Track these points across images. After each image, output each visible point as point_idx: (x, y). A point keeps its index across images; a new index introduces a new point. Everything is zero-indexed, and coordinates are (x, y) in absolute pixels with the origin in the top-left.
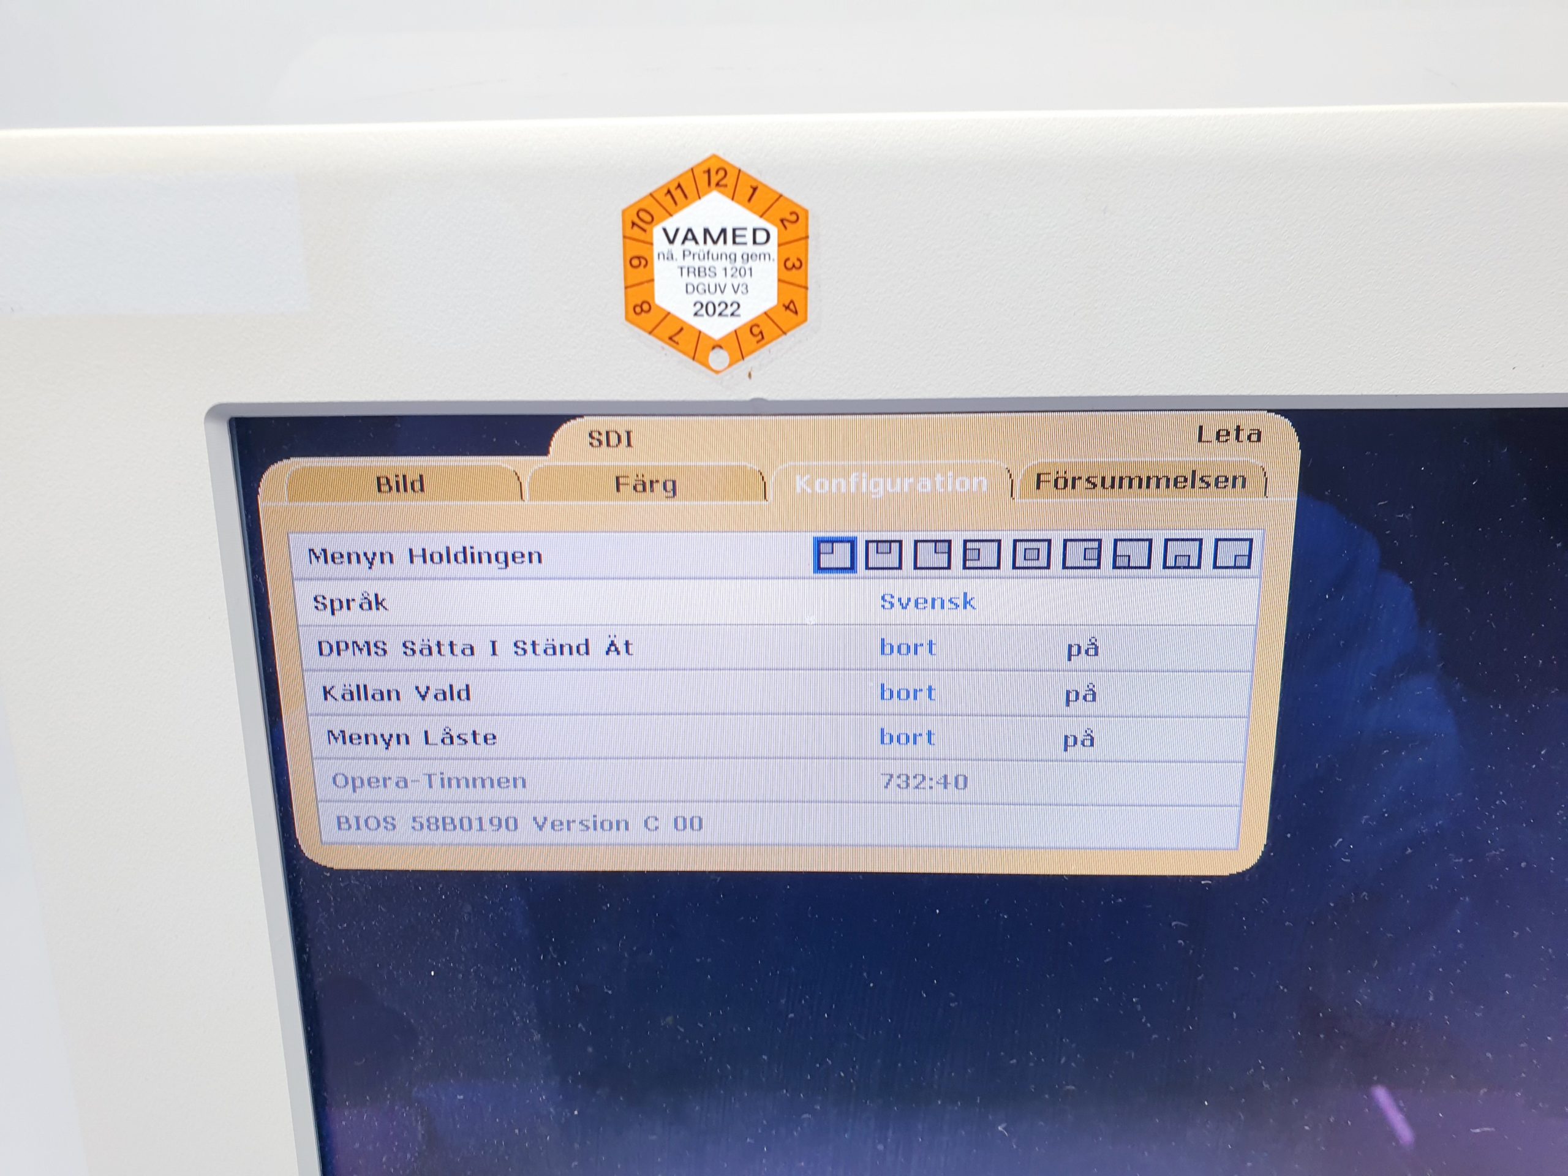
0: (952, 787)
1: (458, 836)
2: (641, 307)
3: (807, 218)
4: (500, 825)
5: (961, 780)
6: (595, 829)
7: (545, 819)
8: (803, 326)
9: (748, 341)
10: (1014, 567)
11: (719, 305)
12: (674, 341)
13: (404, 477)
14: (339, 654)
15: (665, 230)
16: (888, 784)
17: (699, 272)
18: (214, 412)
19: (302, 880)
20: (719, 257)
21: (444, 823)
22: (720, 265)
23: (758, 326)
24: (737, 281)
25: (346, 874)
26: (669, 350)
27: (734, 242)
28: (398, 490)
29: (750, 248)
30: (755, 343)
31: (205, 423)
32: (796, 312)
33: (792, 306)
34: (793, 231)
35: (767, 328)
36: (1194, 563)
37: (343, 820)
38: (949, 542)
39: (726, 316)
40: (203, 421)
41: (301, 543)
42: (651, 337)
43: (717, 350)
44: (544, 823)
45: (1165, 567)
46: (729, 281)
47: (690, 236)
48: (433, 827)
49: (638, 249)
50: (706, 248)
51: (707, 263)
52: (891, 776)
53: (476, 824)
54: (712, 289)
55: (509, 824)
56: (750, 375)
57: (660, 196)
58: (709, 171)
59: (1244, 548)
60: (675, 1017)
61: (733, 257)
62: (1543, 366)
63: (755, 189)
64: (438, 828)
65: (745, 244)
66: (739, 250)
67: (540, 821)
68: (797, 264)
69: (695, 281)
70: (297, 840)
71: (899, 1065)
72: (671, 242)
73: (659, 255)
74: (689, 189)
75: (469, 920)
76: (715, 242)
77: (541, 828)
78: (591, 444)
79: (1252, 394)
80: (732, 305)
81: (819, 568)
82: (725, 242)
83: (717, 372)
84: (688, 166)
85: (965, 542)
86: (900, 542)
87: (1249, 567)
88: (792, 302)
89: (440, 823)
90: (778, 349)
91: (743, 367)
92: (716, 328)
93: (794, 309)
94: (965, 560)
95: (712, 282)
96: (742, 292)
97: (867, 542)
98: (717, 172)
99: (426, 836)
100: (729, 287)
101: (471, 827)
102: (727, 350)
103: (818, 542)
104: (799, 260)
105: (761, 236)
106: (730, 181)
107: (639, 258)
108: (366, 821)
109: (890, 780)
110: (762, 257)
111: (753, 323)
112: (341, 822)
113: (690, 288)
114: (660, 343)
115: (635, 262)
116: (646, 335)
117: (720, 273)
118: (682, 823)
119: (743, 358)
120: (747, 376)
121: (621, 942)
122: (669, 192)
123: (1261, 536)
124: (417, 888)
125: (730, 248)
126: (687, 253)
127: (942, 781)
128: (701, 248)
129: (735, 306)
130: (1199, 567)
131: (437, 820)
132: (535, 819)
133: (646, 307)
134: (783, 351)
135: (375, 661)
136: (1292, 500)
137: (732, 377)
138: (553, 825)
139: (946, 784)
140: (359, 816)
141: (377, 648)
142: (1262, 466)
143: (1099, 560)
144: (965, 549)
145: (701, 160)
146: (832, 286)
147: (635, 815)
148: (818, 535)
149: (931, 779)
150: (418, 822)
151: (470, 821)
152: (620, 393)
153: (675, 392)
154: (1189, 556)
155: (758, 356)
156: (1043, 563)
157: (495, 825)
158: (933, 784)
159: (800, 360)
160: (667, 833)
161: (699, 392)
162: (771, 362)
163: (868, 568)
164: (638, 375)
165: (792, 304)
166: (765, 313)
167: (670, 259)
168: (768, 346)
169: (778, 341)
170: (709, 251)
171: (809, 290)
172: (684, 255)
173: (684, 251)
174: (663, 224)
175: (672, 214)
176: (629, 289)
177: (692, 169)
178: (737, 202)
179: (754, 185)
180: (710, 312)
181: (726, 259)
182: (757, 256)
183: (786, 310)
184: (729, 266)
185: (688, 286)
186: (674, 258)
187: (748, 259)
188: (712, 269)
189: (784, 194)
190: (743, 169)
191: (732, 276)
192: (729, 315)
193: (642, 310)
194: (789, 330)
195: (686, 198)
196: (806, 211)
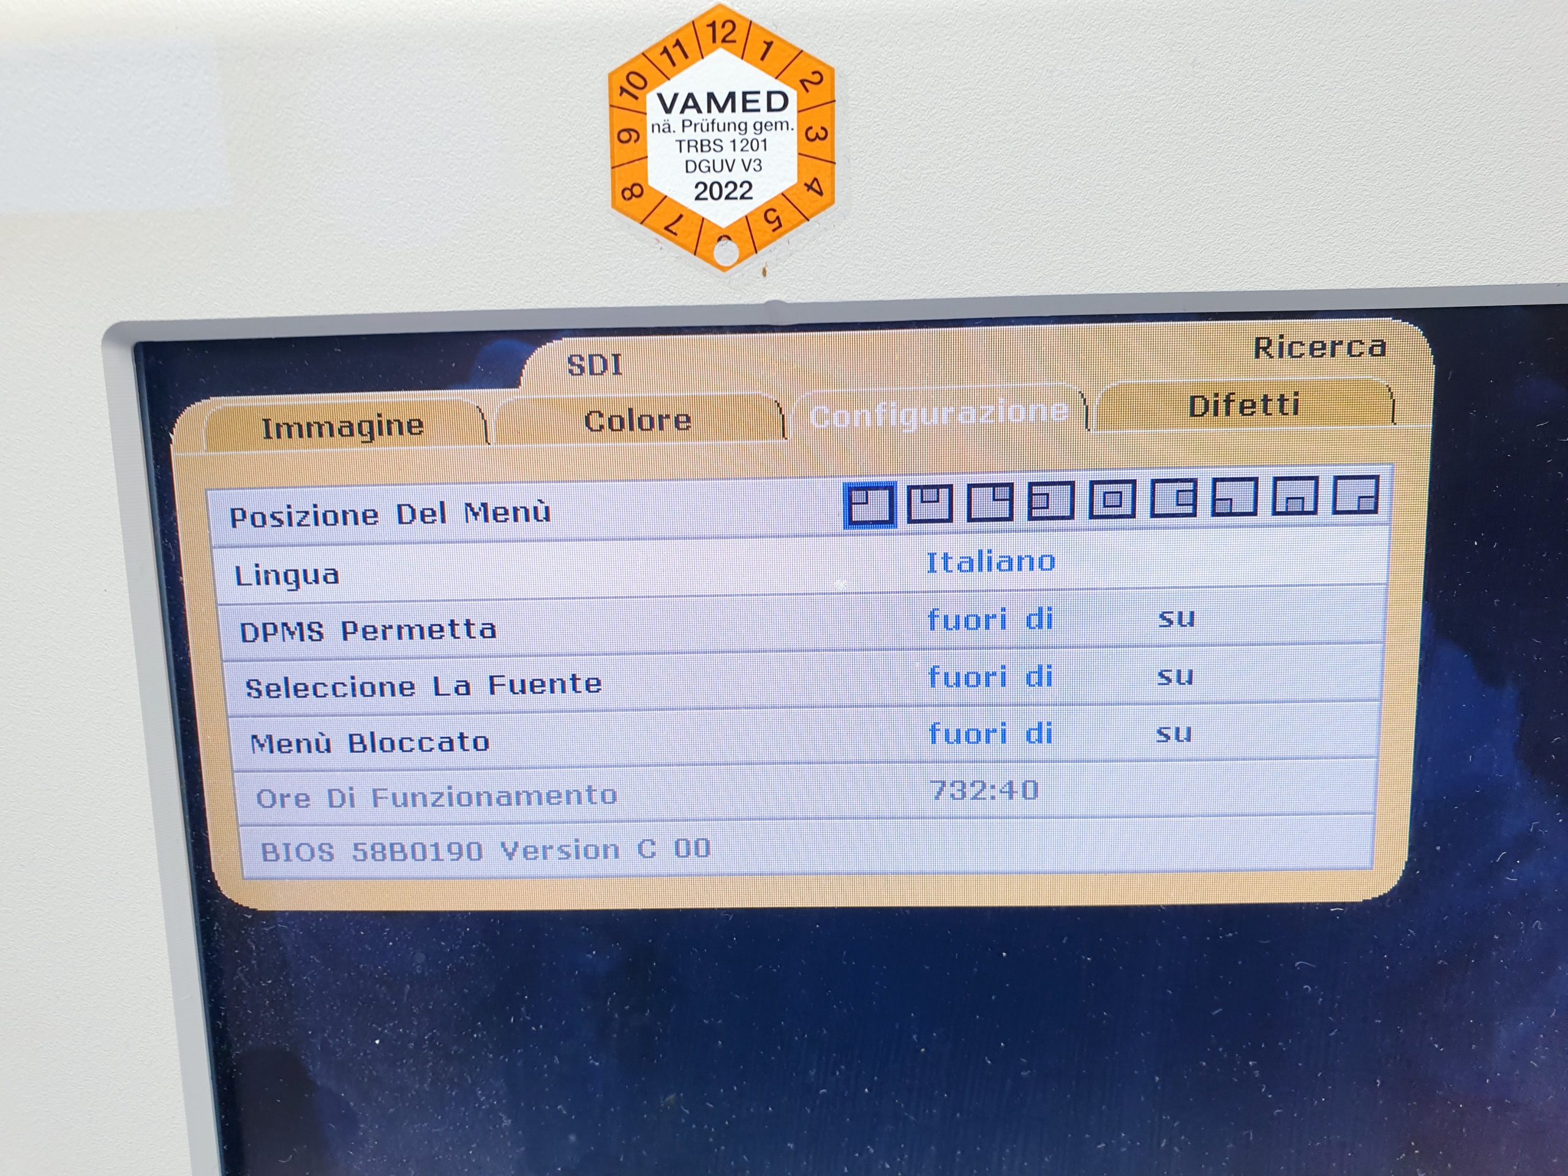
1: (409, 867)
2: (631, 190)
3: (833, 78)
4: (460, 854)
5: (1030, 787)
6: (578, 857)
7: (516, 844)
8: (828, 210)
9: (762, 228)
10: (1092, 516)
11: (726, 186)
12: (671, 231)
13: (349, 417)
14: (266, 640)
15: (660, 96)
16: (939, 793)
17: (701, 146)
18: (115, 334)
19: (217, 924)
20: (726, 127)
21: (394, 851)
22: (727, 137)
23: (774, 210)
24: (748, 156)
25: (271, 916)
26: (666, 243)
27: (745, 110)
28: (342, 436)
29: (764, 116)
30: (771, 232)
31: (102, 346)
32: (821, 193)
33: (815, 186)
34: (817, 94)
35: (786, 213)
36: (1309, 507)
37: (269, 848)
38: (1011, 486)
39: (736, 198)
40: (100, 344)
41: (221, 503)
42: (642, 227)
43: (724, 241)
44: (514, 850)
45: (1275, 513)
46: (739, 155)
47: (691, 103)
48: (379, 856)
49: (628, 120)
50: (710, 117)
51: (712, 136)
52: (944, 783)
53: (431, 853)
54: (718, 168)
55: (472, 851)
56: (764, 272)
57: (655, 56)
58: (713, 25)
59: (1368, 487)
60: (678, 1095)
61: (743, 126)
63: (769, 45)
64: (384, 857)
65: (758, 110)
66: (751, 118)
67: (510, 848)
68: (822, 134)
69: (697, 156)
70: (213, 874)
71: (959, 1153)
72: (668, 110)
73: (653, 126)
74: (690, 46)
75: (423, 972)
76: (721, 110)
77: (510, 856)
78: (571, 371)
80: (741, 186)
81: (851, 522)
82: (733, 110)
83: (724, 269)
84: (689, 19)
85: (1031, 485)
86: (950, 487)
87: (1375, 511)
88: (815, 179)
89: (388, 852)
90: (799, 239)
91: (755, 262)
92: (723, 214)
93: (819, 190)
94: (1031, 508)
95: (718, 157)
96: (754, 169)
97: (910, 488)
98: (723, 26)
99: (370, 868)
100: (738, 163)
101: (425, 857)
102: (735, 242)
103: (849, 489)
104: (823, 128)
105: (778, 103)
106: (739, 35)
107: (628, 130)
108: (298, 850)
109: (941, 789)
110: (779, 125)
111: (769, 207)
112: (268, 852)
113: (691, 166)
114: (655, 235)
115: (625, 136)
116: (637, 225)
117: (727, 146)
118: (685, 848)
119: (756, 252)
120: (760, 275)
121: (610, 999)
122: (665, 50)
123: (1388, 473)
124: (358, 931)
125: (739, 116)
126: (687, 123)
127: (1007, 789)
128: (705, 117)
129: (746, 186)
130: (1315, 512)
132: (503, 844)
133: (637, 191)
134: (806, 241)
135: (308, 647)
136: (1426, 426)
137: (743, 275)
138: (525, 853)
139: (1011, 793)
140: (289, 844)
141: (311, 631)
142: (1387, 386)
143: (1195, 505)
144: (1031, 495)
145: (703, 12)
146: (864, 160)
147: (627, 838)
148: (847, 480)
149: (993, 787)
150: (361, 850)
151: (424, 847)
152: (604, 299)
153: (672, 296)
154: (1303, 498)
155: (775, 249)
156: (1126, 509)
157: (455, 854)
158: (996, 793)
159: (826, 252)
160: (666, 861)
161: (701, 295)
162: (791, 255)
163: (910, 521)
164: (627, 275)
165: (815, 183)
166: (783, 194)
167: (667, 130)
168: (787, 236)
169: (799, 228)
170: (713, 120)
171: (836, 166)
172: (684, 126)
173: (683, 121)
174: (659, 90)
175: (669, 76)
176: (616, 169)
177: (693, 22)
178: (748, 61)
179: (769, 41)
180: (716, 195)
181: (735, 130)
182: (772, 125)
183: (808, 190)
184: (738, 138)
185: (689, 163)
186: (672, 130)
187: (761, 128)
188: (718, 142)
189: (805, 50)
190: (754, 20)
191: (742, 150)
192: (739, 198)
193: (633, 194)
194: (813, 215)
195: (686, 56)
196: (832, 70)
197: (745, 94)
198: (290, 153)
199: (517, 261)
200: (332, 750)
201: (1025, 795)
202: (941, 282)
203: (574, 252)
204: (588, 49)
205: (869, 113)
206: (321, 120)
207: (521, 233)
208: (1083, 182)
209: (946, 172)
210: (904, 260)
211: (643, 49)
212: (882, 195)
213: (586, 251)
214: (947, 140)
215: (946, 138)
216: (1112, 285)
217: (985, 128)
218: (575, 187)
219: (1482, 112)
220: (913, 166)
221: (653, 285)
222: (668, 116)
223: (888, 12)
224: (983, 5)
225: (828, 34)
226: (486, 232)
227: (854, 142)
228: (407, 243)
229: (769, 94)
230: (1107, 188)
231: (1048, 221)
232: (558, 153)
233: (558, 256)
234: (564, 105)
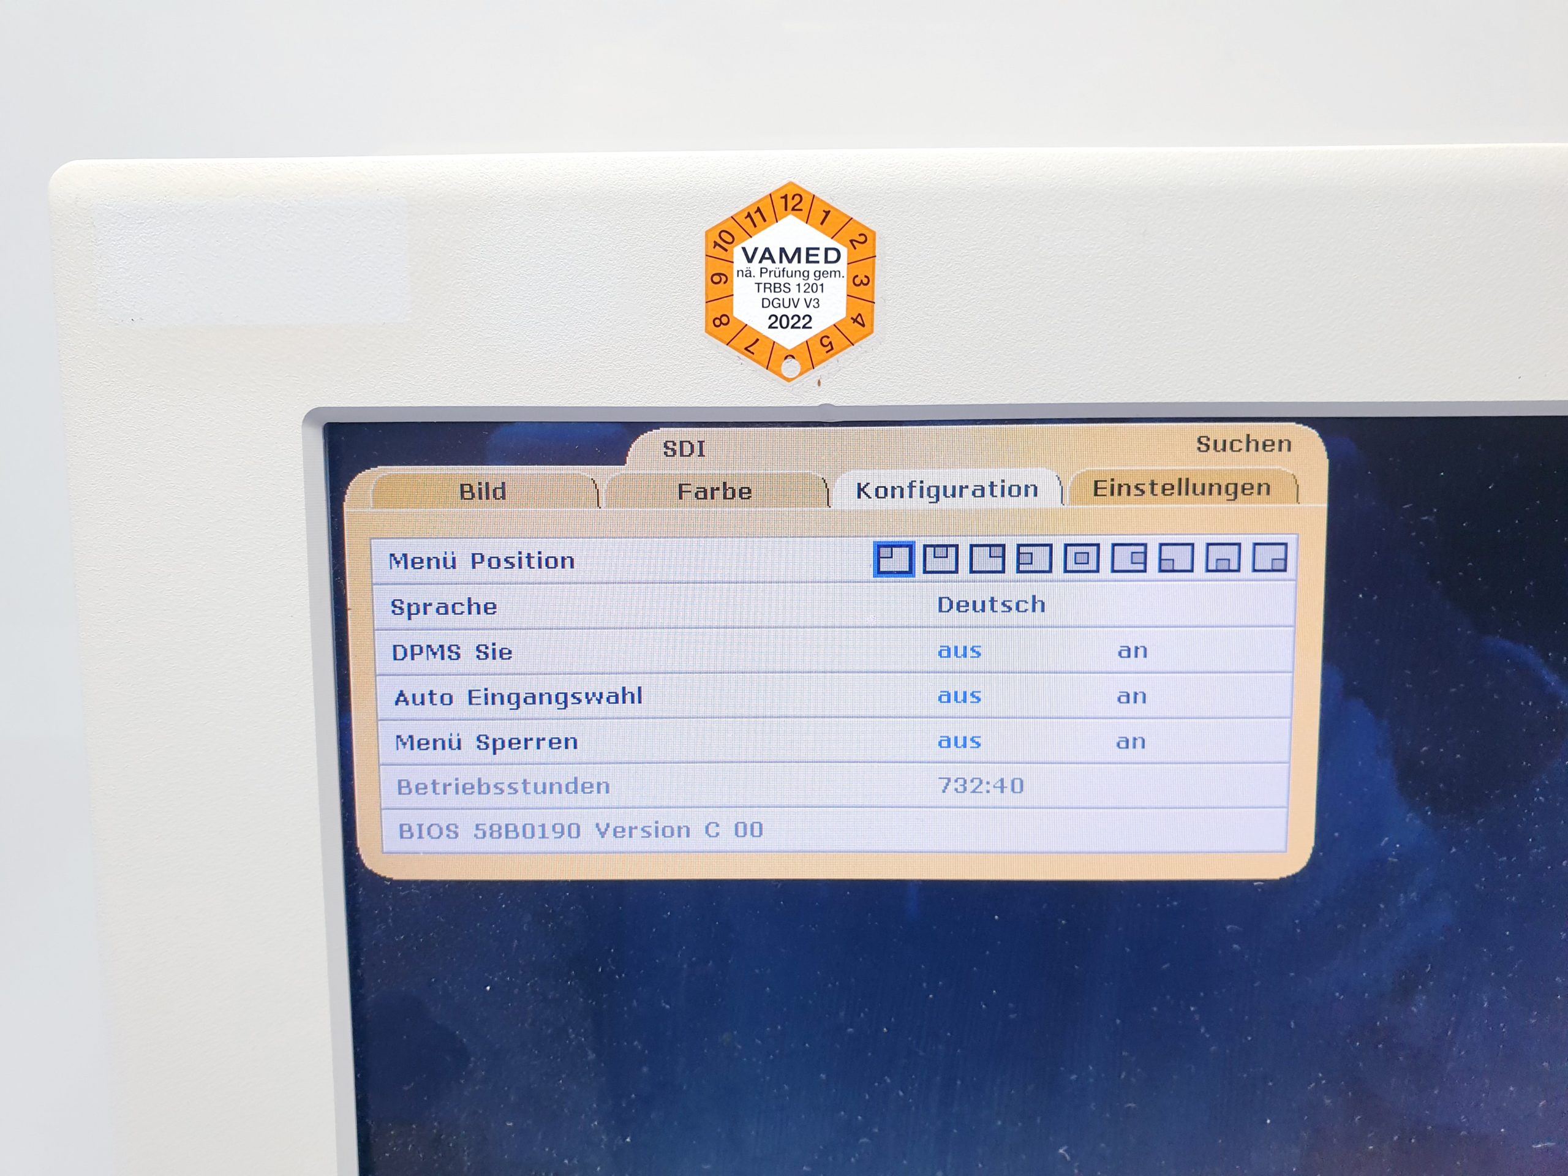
0: (1008, 790)
1: (521, 844)
3: (874, 240)
4: (563, 833)
5: (1017, 783)
6: (657, 836)
7: (608, 825)
9: (818, 350)
10: (1066, 571)
11: (792, 318)
12: (749, 351)
13: (487, 484)
14: (413, 659)
15: (744, 249)
16: (946, 788)
17: (775, 287)
18: (311, 416)
19: (361, 891)
20: (794, 274)
21: (507, 831)
22: (793, 282)
23: (828, 337)
24: (810, 296)
25: (407, 884)
26: (746, 360)
27: (808, 261)
28: (480, 498)
29: (822, 267)
30: (825, 352)
31: (302, 426)
32: (863, 325)
33: (859, 319)
34: (862, 251)
35: (837, 339)
36: (1234, 566)
37: (405, 828)
38: (1003, 546)
39: (799, 328)
40: (301, 424)
41: (382, 550)
42: (728, 347)
43: (789, 359)
44: (606, 830)
45: (1207, 570)
46: (802, 295)
47: (767, 255)
48: (496, 835)
49: (721, 267)
50: (781, 266)
51: (782, 280)
52: (949, 780)
53: (538, 832)
54: (786, 304)
55: (572, 831)
56: (819, 383)
57: (741, 219)
58: (785, 197)
59: (1279, 552)
60: (733, 1033)
61: (806, 274)
62: (1546, 376)
63: (827, 213)
64: (500, 835)
65: (818, 262)
66: (812, 268)
67: (603, 828)
68: (865, 281)
69: (771, 296)
70: (359, 849)
71: (959, 1082)
72: (750, 260)
73: (738, 271)
74: (768, 212)
75: (529, 930)
76: (790, 261)
77: (603, 835)
78: (665, 454)
79: (1284, 401)
80: (804, 319)
81: (879, 572)
82: (799, 262)
83: (788, 380)
84: (767, 192)
85: (1019, 546)
86: (957, 546)
87: (1285, 570)
88: (860, 315)
89: (503, 831)
90: (846, 358)
91: (813, 375)
92: (789, 339)
93: (862, 323)
94: (1019, 563)
95: (787, 296)
96: (814, 306)
97: (925, 546)
98: (793, 198)
99: (488, 844)
100: (802, 302)
101: (533, 835)
102: (798, 360)
103: (879, 546)
104: (866, 277)
105: (832, 256)
106: (803, 206)
107: (719, 274)
108: (429, 829)
109: (947, 784)
110: (833, 273)
111: (824, 335)
112: (404, 831)
113: (766, 303)
114: (737, 354)
115: (716, 279)
116: (724, 346)
117: (794, 288)
118: (743, 829)
119: (814, 368)
120: (816, 384)
121: (680, 952)
122: (749, 215)
123: (1295, 541)
124: (477, 897)
125: (803, 266)
126: (764, 271)
127: (999, 784)
128: (777, 266)
129: (807, 319)
130: (1238, 570)
131: (500, 828)
132: (597, 825)
133: (724, 320)
134: (851, 361)
135: (448, 665)
136: (1323, 506)
137: (803, 384)
138: (615, 832)
139: (1002, 788)
140: (422, 824)
141: (453, 652)
142: (1293, 474)
143: (1145, 563)
144: (1019, 553)
145: (778, 187)
146: (896, 301)
147: (696, 821)
148: (878, 539)
149: (988, 783)
150: (481, 830)
151: (533, 828)
152: (697, 400)
153: (749, 399)
154: (1229, 560)
155: (827, 366)
156: (1092, 566)
157: (558, 833)
158: (990, 787)
159: (866, 368)
160: (727, 840)
161: (771, 399)
162: (840, 370)
163: (925, 572)
164: (715, 383)
165: (859, 317)
166: (835, 325)
167: (748, 275)
168: (837, 356)
169: (846, 351)
170: (784, 268)
171: (875, 305)
172: (761, 273)
173: (761, 268)
174: (743, 245)
175: (751, 235)
176: (709, 303)
177: (770, 195)
178: (811, 225)
179: (827, 210)
180: (784, 325)
181: (800, 276)
182: (828, 273)
183: (854, 323)
184: (802, 283)
185: (765, 300)
186: (752, 275)
187: (820, 276)
188: (787, 285)
189: (854, 218)
190: (816, 195)
191: (805, 292)
192: (801, 327)
193: (720, 320)
194: (857, 341)
195: (765, 220)
196: (874, 233)
197: (808, 249)
198: (458, 283)
199: (632, 370)
200: (462, 748)
201: (1013, 790)
202: (953, 392)
203: (676, 365)
204: (690, 213)
205: (901, 266)
206: (483, 259)
207: (635, 350)
208: (1061, 319)
209: (958, 311)
210: (924, 376)
211: (732, 214)
212: (909, 327)
213: (684, 365)
214: (959, 287)
215: (959, 285)
216: (1081, 396)
217: (988, 278)
218: (678, 316)
219: (1355, 276)
220: (933, 305)
221: (734, 391)
222: (750, 264)
223: (917, 191)
224: (987, 187)
225: (870, 206)
226: (608, 347)
227: (889, 287)
228: (546, 354)
229: (827, 250)
230: (1080, 324)
231: (1034, 348)
232: (665, 290)
233: (663, 368)
234: (671, 254)
